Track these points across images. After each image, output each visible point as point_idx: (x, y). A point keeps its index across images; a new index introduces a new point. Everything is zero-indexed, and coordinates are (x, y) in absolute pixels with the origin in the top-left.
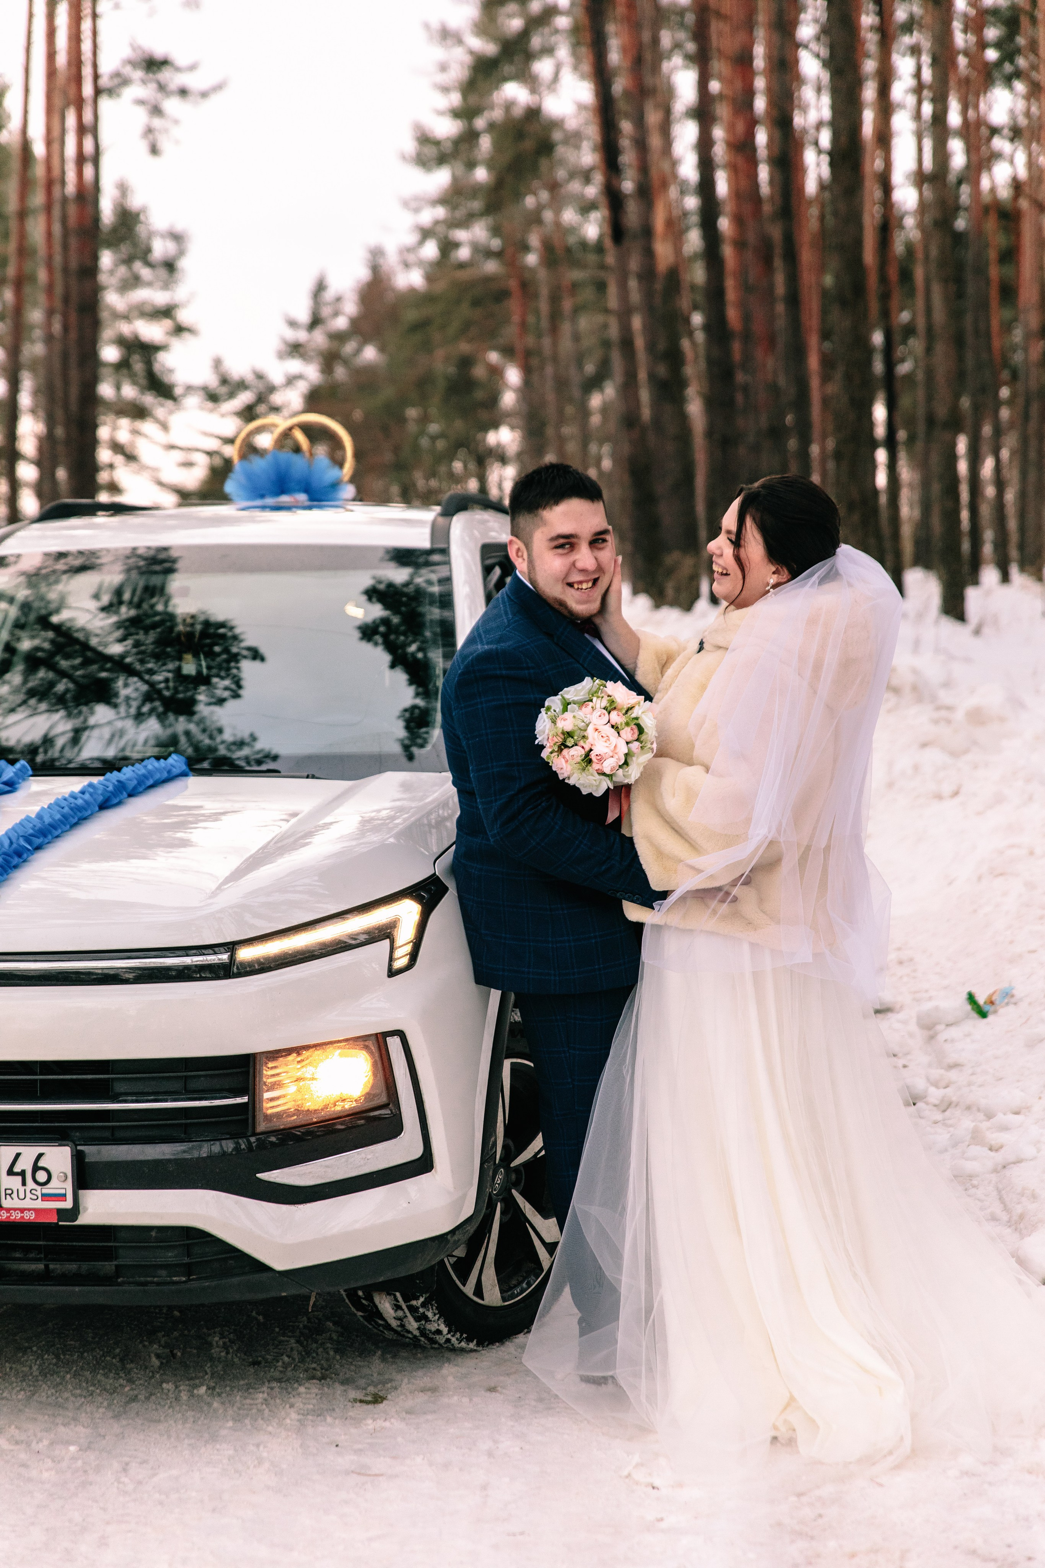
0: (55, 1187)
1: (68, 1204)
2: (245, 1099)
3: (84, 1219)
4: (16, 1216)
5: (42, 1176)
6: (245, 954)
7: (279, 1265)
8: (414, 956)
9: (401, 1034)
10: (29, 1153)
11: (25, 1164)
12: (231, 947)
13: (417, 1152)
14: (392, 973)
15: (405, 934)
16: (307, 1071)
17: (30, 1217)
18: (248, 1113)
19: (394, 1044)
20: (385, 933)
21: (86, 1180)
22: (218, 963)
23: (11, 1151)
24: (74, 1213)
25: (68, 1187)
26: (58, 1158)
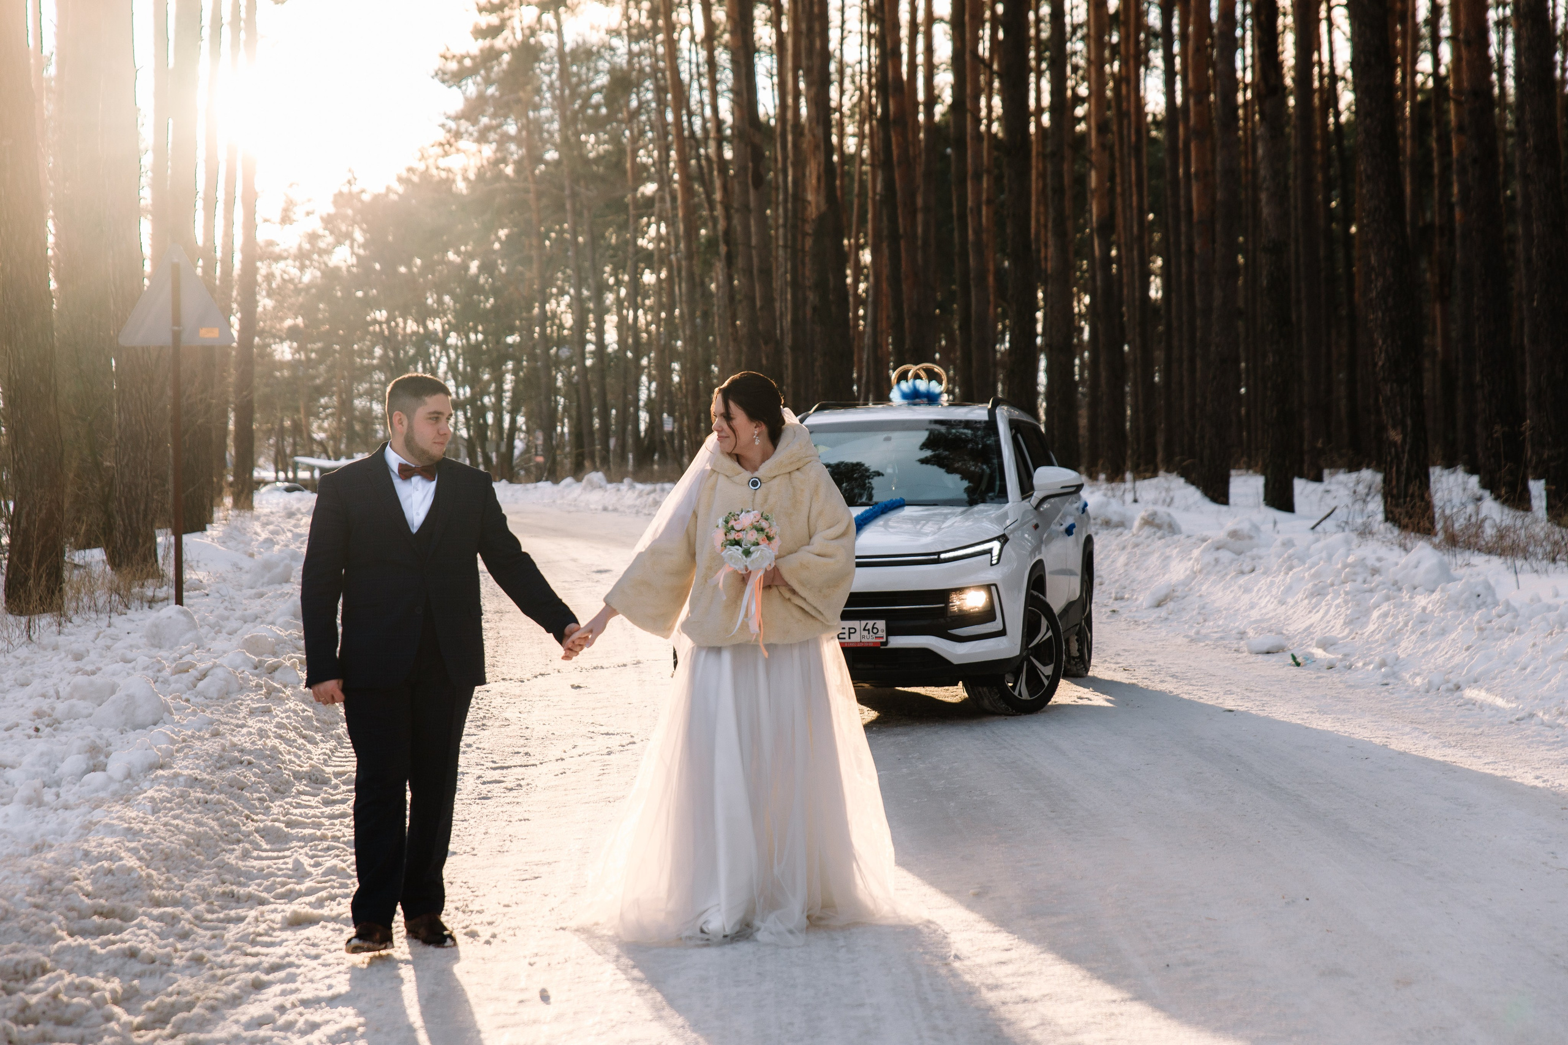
0: (880, 634)
1: (884, 640)
2: (945, 605)
3: (890, 646)
4: (866, 644)
5: (875, 630)
6: (943, 556)
7: (955, 662)
8: (999, 560)
9: (995, 585)
10: (871, 623)
11: (870, 626)
12: (939, 553)
13: (1001, 627)
14: (992, 565)
15: (996, 552)
16: (963, 596)
17: (871, 644)
18: (946, 609)
19: (993, 588)
20: (990, 551)
21: (890, 632)
22: (934, 559)
23: (864, 623)
24: (886, 643)
25: (884, 634)
26: (881, 624)
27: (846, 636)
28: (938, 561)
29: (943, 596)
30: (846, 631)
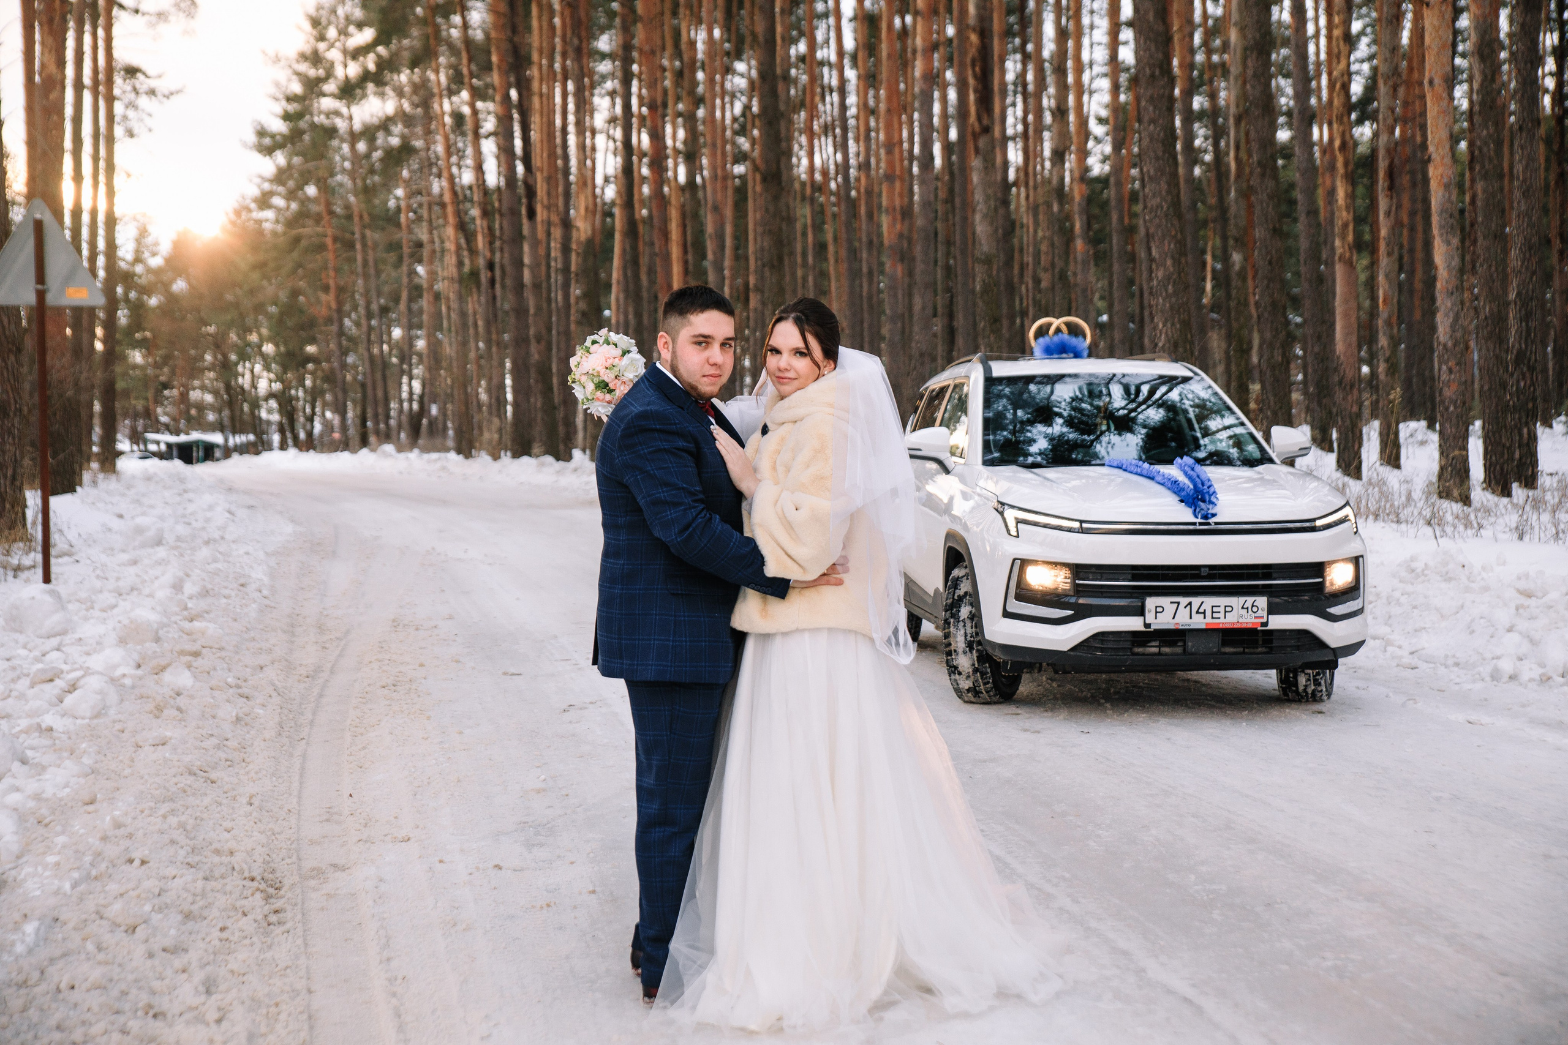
0: (1260, 613)
1: (1265, 620)
2: (1320, 580)
3: (1270, 628)
4: (1244, 626)
5: (1255, 609)
6: (1319, 523)
7: (1333, 644)
10: (1250, 600)
11: (1249, 604)
12: (1314, 520)
13: (1362, 605)
16: (1334, 571)
17: (1250, 626)
18: (1322, 585)
21: (1272, 610)
22: (1307, 526)
23: (1242, 599)
24: (1266, 624)
25: (1265, 614)
26: (1262, 602)
27: (1222, 615)
28: (1314, 529)
29: (1318, 569)
30: (1222, 609)
